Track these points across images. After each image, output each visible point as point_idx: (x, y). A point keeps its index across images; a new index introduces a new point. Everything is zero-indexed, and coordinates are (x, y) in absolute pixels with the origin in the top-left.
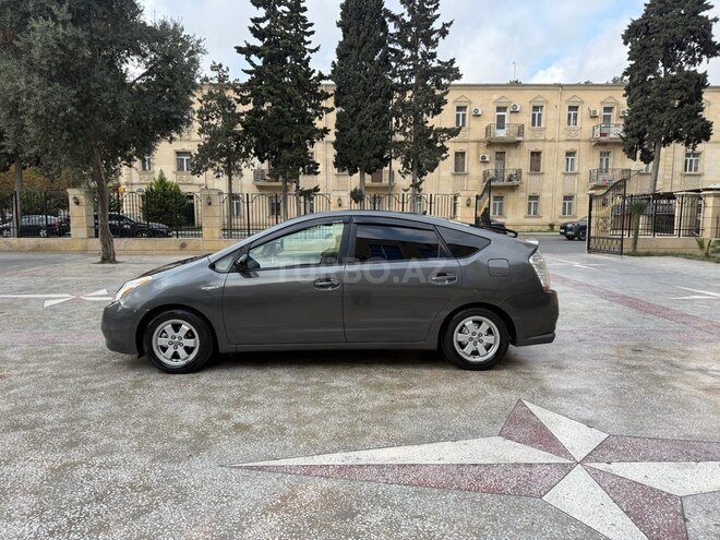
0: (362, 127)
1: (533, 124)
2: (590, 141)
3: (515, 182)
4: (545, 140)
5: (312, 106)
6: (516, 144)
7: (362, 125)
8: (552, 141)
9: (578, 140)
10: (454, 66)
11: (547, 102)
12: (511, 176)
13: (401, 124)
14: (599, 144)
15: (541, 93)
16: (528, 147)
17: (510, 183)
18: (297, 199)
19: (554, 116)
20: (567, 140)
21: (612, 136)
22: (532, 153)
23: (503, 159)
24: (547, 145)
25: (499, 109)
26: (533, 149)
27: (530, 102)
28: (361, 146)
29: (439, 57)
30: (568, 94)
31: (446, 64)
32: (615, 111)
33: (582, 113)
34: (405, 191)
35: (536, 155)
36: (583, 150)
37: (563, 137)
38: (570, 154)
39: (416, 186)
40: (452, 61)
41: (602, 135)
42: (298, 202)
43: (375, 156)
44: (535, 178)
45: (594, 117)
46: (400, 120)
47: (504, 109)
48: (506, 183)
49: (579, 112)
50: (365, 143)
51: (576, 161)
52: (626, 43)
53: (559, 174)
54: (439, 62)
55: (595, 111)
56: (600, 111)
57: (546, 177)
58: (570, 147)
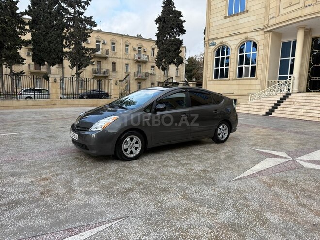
0: (50, 42)
1: (112, 50)
2: (134, 60)
3: (107, 75)
4: (117, 58)
5: (20, 28)
6: (106, 58)
7: (50, 41)
8: (120, 58)
9: (130, 59)
10: (92, 20)
11: (117, 41)
12: (105, 72)
13: (68, 43)
14: (137, 62)
15: (114, 37)
16: (111, 60)
17: (105, 75)
18: (11, 77)
19: (120, 47)
20: (125, 59)
21: (142, 59)
22: (112, 63)
23: (100, 64)
24: (118, 60)
25: (97, 41)
26: (113, 61)
27: (110, 40)
28: (50, 52)
29: (84, 14)
30: (125, 39)
31: (88, 18)
32: (142, 49)
33: (130, 48)
34: (73, 76)
35: (114, 64)
36: (131, 63)
37: (124, 57)
38: (127, 64)
39: (78, 74)
40: (91, 18)
41: (139, 58)
42: (12, 79)
43: (58, 58)
44: (114, 74)
45: (135, 50)
46: (68, 41)
47: (99, 42)
48: (102, 75)
49: (129, 47)
50: (53, 50)
51: (129, 68)
52: (156, 24)
53: (123, 73)
54: (85, 17)
55: (135, 48)
56: (137, 49)
57: (118, 73)
58: (127, 61)
